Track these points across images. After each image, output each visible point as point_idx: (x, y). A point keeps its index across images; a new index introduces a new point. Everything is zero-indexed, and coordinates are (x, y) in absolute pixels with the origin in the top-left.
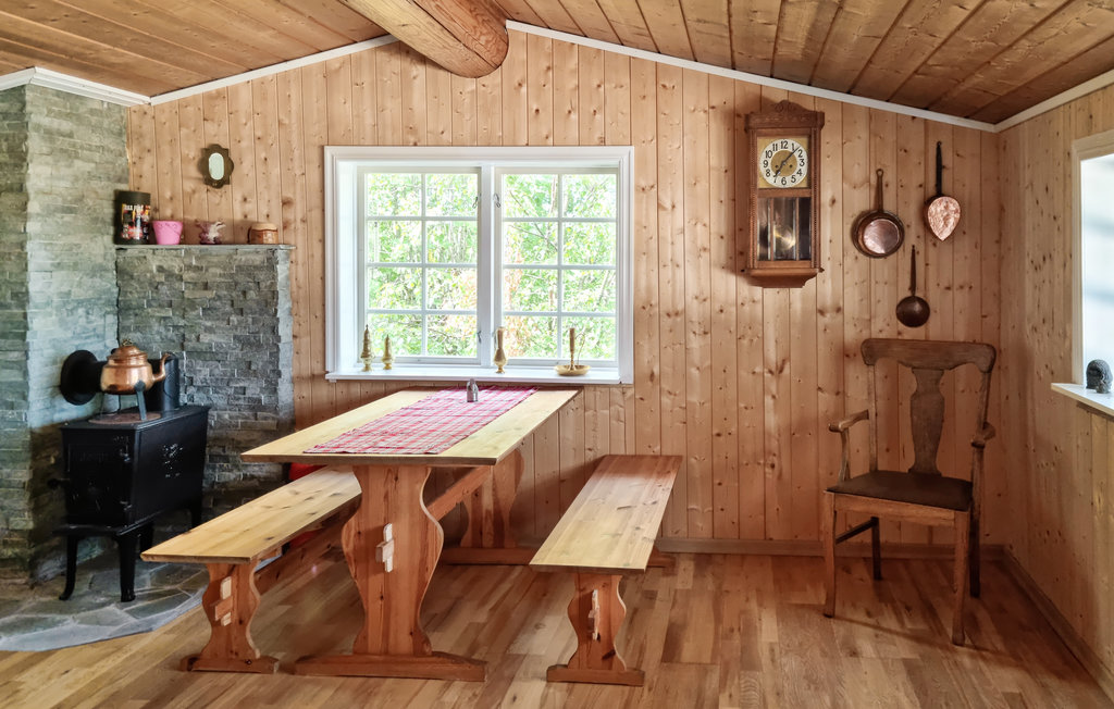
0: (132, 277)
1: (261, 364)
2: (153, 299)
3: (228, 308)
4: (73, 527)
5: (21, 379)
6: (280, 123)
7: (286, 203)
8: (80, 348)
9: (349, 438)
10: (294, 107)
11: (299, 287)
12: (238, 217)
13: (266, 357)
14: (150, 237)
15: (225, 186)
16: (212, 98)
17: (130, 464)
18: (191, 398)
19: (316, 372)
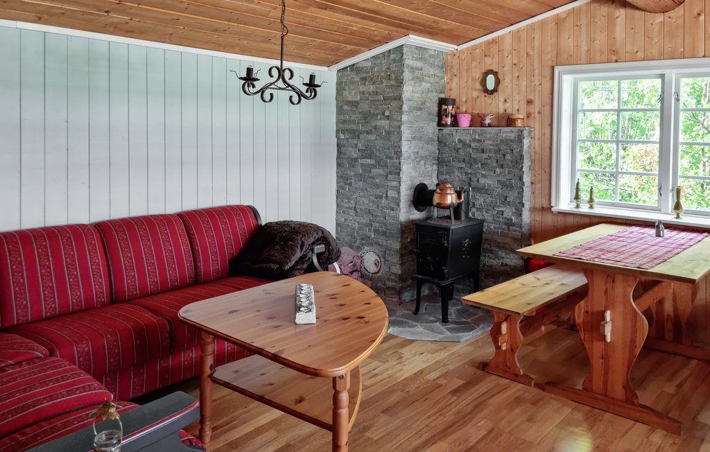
0: (445, 145)
1: (512, 198)
2: (456, 157)
3: (495, 164)
4: (420, 277)
5: (397, 196)
6: (527, 54)
7: (529, 102)
8: (422, 182)
9: (579, 250)
10: (536, 44)
11: (535, 153)
12: (501, 111)
13: (516, 194)
14: (455, 123)
15: (495, 93)
16: (489, 43)
17: (447, 247)
18: (474, 214)
19: (544, 206)
